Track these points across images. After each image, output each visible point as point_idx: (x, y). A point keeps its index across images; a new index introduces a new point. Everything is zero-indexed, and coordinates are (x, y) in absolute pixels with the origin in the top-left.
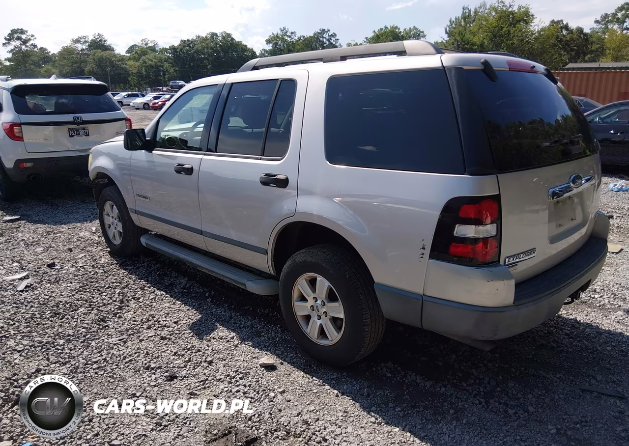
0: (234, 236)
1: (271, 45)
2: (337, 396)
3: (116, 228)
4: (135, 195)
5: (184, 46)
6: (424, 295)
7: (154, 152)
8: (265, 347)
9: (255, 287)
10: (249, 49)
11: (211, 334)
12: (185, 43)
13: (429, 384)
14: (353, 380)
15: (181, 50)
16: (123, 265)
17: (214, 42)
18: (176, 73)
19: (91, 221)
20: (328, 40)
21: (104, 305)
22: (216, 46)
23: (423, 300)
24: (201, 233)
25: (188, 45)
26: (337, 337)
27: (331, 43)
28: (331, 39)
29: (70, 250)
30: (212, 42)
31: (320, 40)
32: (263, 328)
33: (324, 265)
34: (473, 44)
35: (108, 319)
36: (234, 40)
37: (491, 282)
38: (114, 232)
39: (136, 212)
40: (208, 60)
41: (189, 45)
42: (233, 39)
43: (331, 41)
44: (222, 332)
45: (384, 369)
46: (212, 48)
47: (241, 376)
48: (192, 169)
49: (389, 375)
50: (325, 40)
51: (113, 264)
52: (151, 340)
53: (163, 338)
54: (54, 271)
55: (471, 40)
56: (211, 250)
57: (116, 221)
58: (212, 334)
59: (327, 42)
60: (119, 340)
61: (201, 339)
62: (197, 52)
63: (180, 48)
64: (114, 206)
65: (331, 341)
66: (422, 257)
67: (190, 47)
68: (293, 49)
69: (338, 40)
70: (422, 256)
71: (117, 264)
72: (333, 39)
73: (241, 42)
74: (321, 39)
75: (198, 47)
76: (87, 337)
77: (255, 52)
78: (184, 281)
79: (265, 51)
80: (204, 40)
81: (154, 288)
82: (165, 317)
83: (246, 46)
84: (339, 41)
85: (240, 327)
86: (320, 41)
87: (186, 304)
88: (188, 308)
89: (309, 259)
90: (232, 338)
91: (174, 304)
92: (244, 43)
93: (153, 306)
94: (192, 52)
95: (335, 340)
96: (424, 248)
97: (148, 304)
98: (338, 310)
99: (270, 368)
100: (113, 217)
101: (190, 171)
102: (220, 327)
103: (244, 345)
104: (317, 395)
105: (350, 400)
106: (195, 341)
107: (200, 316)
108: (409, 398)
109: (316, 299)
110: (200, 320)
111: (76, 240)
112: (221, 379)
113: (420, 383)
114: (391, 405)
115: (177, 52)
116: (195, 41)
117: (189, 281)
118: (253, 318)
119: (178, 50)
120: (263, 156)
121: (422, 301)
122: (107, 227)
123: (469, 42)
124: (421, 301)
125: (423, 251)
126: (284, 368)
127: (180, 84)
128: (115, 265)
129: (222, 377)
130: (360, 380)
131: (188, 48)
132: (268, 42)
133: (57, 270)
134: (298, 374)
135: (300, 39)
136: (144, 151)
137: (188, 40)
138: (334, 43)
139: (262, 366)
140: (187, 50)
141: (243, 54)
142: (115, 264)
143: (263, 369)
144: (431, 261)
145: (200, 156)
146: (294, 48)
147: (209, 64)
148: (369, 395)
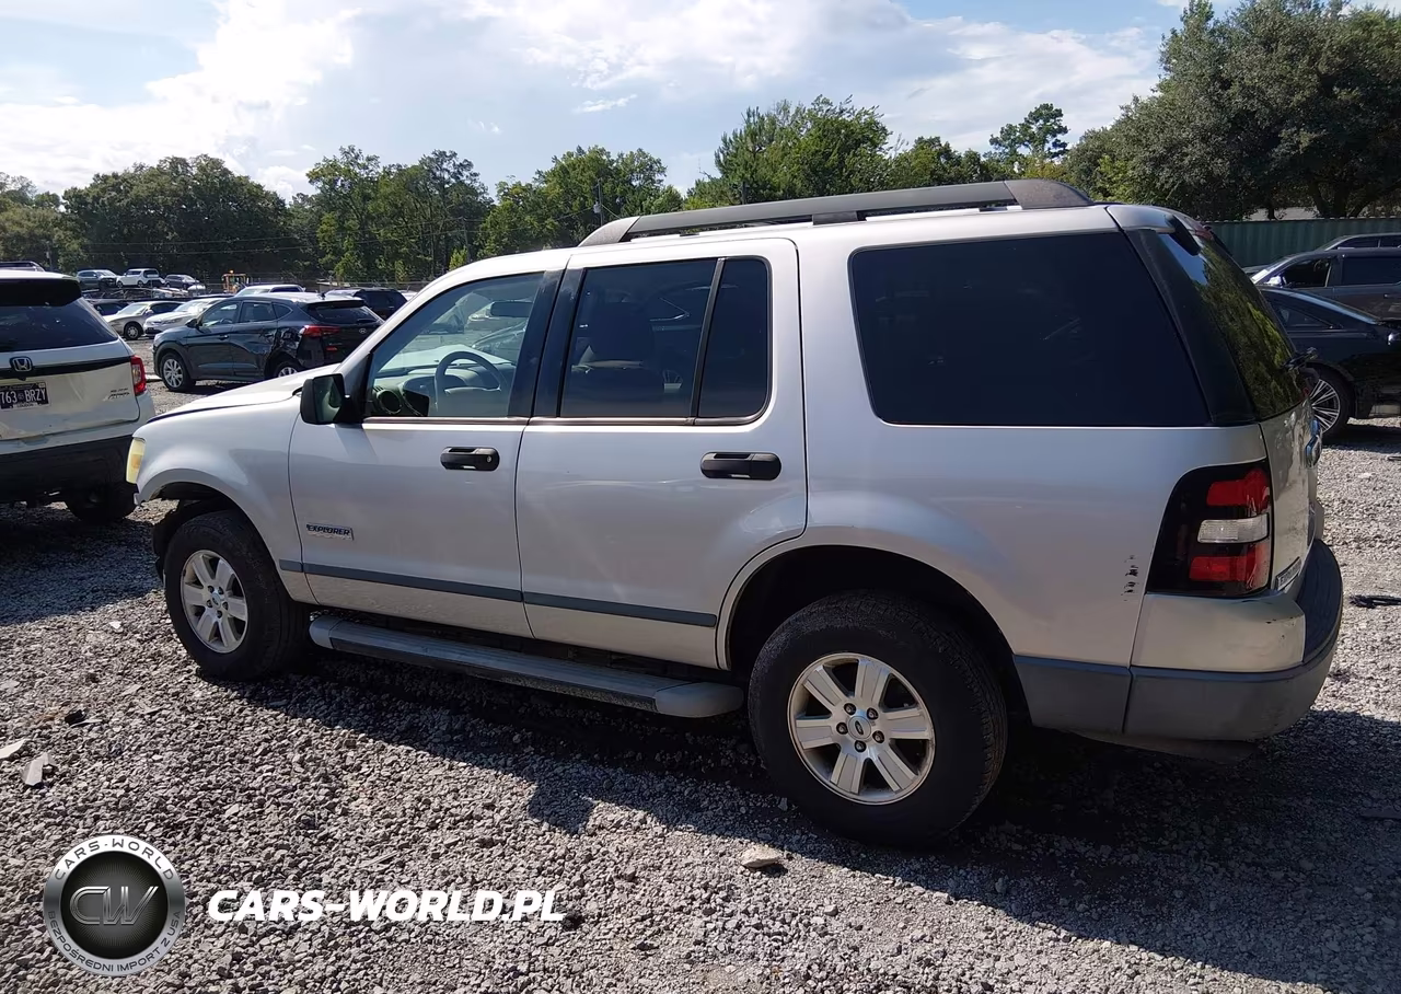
0: (621, 593)
1: (320, 184)
2: (950, 903)
3: (220, 614)
4: (303, 530)
5: (104, 190)
6: (1131, 666)
7: (365, 426)
8: (727, 829)
9: (676, 702)
10: (267, 193)
11: (588, 821)
12: (110, 184)
13: (1105, 850)
14: (956, 868)
15: (96, 199)
16: (258, 699)
17: (179, 179)
18: (87, 251)
19: (93, 609)
20: (455, 176)
21: (285, 792)
22: (186, 189)
23: (1131, 676)
24: (519, 596)
25: (113, 186)
26: (913, 781)
27: (462, 183)
28: (460, 174)
29: (93, 678)
30: (174, 179)
31: (435, 174)
32: (697, 791)
33: (882, 632)
34: (774, 189)
35: (321, 821)
36: (230, 172)
37: (1273, 624)
38: (217, 623)
39: (303, 568)
40: (167, 220)
41: (115, 187)
42: (226, 172)
43: (462, 179)
44: (605, 813)
45: (1003, 837)
46: (174, 194)
47: (723, 894)
48: (496, 457)
49: (1017, 847)
50: (446, 176)
51: (232, 700)
52: (459, 853)
53: (484, 844)
54: (90, 730)
55: (769, 180)
56: (542, 633)
57: (222, 597)
58: (591, 819)
59: (453, 180)
60: (383, 862)
61: (573, 832)
62: (138, 202)
63: (95, 192)
64: (222, 561)
65: (897, 792)
66: (1130, 591)
67: (119, 191)
68: (373, 195)
69: (476, 175)
70: (1130, 588)
71: (240, 698)
72: (465, 173)
73: (247, 177)
74: (438, 173)
75: (141, 190)
76: (301, 866)
77: (282, 202)
78: (442, 716)
79: (304, 198)
80: (157, 173)
81: (375, 740)
82: (455, 799)
83: (259, 187)
84: (480, 179)
85: (643, 798)
86: (435, 178)
87: (481, 765)
88: (493, 772)
89: (838, 623)
90: (643, 821)
91: (451, 768)
92: (255, 180)
93: (404, 780)
94: (124, 202)
95: (908, 790)
96: (1134, 573)
97: (389, 777)
98: (916, 723)
99: (773, 869)
100: (211, 589)
101: (489, 462)
102: (596, 802)
103: (678, 833)
104: (909, 906)
105: (979, 905)
106: (562, 840)
107: (534, 786)
108: (1084, 883)
109: (851, 708)
110: (540, 793)
111: (89, 654)
112: (682, 907)
113: (1085, 853)
114: (1063, 901)
115: (86, 204)
116: (133, 177)
117: (455, 715)
118: (660, 773)
119: (90, 200)
120: (698, 417)
121: (1131, 678)
122: (190, 614)
123: (765, 184)
124: (1129, 680)
125: (1132, 578)
126: (799, 865)
127: (102, 277)
128: (237, 701)
129: (683, 903)
130: (969, 865)
131: (114, 193)
132: (314, 177)
133: (95, 728)
134: (837, 874)
135: (389, 173)
136: (333, 425)
137: (115, 176)
138: (468, 182)
139: (752, 867)
140: (112, 201)
141: (254, 205)
142: (236, 698)
143: (759, 873)
144: (1151, 596)
145: (519, 428)
146: (376, 191)
147: (170, 229)
148: (1008, 892)
